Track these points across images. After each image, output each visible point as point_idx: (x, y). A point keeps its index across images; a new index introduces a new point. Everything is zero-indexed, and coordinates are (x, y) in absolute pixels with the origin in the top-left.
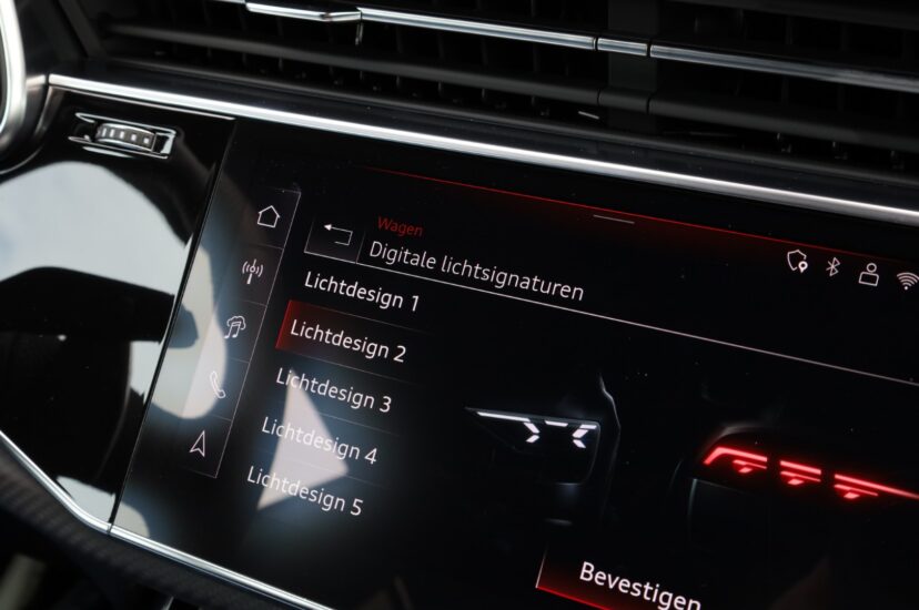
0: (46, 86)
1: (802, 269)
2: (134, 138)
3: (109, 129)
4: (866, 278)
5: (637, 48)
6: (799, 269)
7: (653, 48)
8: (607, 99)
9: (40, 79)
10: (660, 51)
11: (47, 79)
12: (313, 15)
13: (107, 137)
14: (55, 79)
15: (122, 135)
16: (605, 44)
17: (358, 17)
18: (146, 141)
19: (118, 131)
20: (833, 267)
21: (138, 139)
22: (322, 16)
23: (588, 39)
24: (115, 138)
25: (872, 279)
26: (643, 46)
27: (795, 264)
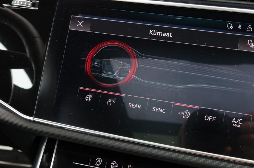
1: (231, 28)
2: (25, 3)
3: (17, 1)
4: (249, 29)
6: (230, 28)
13: (16, 4)
15: (21, 3)
18: (29, 4)
20: (239, 27)
21: (27, 4)
24: (19, 4)
25: (250, 29)
27: (229, 27)
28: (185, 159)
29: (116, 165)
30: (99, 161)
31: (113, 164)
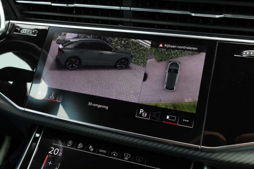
0: (9, 23)
2: (28, 32)
3: (23, 30)
5: (128, 8)
7: (131, 8)
8: (123, 19)
9: (8, 22)
10: (132, 9)
11: (9, 21)
12: (65, 5)
13: (23, 32)
14: (11, 21)
15: (26, 31)
16: (122, 8)
17: (74, 6)
18: (31, 32)
19: (25, 31)
22: (67, 5)
23: (119, 7)
24: (24, 32)
26: (129, 8)
28: (124, 139)
29: (81, 146)
30: (70, 143)
31: (79, 145)
